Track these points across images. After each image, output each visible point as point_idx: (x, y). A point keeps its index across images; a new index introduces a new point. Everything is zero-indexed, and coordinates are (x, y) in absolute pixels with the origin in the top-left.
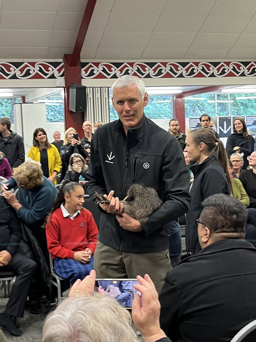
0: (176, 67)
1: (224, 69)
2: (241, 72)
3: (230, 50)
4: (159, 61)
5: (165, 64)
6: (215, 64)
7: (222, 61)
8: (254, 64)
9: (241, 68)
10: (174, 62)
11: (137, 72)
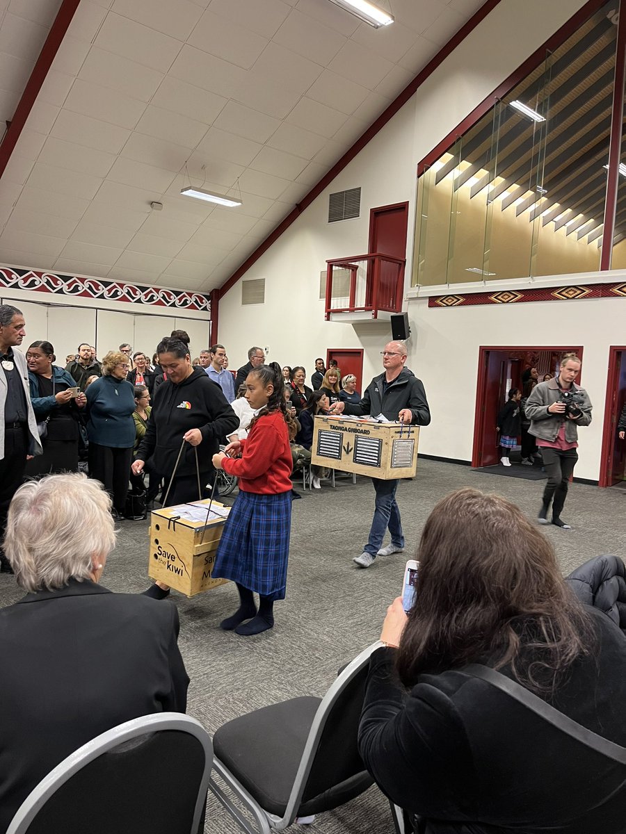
0: (97, 286)
1: (153, 296)
2: (172, 302)
3: (160, 276)
4: (75, 276)
5: (82, 280)
6: (143, 289)
7: (151, 287)
8: (186, 295)
9: (172, 297)
10: (94, 279)
11: (46, 285)
